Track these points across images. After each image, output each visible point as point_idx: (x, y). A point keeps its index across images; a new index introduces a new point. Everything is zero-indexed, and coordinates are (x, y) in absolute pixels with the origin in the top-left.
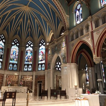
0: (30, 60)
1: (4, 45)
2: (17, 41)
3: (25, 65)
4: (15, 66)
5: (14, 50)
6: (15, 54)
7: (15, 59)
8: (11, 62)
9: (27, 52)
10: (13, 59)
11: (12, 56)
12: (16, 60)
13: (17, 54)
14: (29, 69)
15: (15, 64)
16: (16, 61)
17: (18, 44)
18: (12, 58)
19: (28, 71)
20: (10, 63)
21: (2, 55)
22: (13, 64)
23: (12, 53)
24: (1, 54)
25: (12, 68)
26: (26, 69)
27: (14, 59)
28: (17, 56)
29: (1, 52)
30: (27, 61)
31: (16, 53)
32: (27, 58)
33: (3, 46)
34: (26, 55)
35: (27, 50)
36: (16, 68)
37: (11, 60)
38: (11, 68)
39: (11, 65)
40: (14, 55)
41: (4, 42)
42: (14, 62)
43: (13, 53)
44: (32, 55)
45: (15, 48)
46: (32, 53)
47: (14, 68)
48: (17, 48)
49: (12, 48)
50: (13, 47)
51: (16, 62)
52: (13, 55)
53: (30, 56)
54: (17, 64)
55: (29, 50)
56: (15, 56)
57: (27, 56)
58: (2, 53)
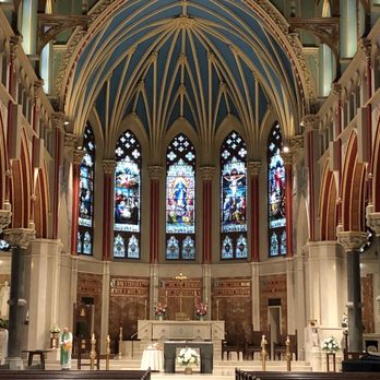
0: (240, 216)
1: (137, 172)
2: (186, 144)
3: (223, 235)
4: (188, 242)
5: (179, 180)
6: (181, 196)
7: (184, 218)
8: (171, 229)
9: (227, 184)
10: (178, 217)
11: (173, 207)
12: (188, 219)
13: (191, 194)
14: (238, 251)
15: (188, 235)
16: (191, 223)
17: (190, 156)
18: (172, 214)
19: (234, 259)
20: (168, 236)
21: (136, 209)
22: (181, 237)
23: (170, 193)
24: (133, 206)
25: (177, 251)
26: (228, 251)
27: (181, 217)
28: (191, 204)
29: (132, 200)
30: (228, 222)
31: (185, 194)
32: (228, 206)
33: (135, 176)
34: (224, 197)
35: (227, 175)
36: (192, 252)
37: (171, 222)
38: (173, 251)
39: (173, 242)
40: (180, 202)
41: (136, 161)
42: (182, 228)
43: (177, 194)
44: (244, 194)
45: (181, 174)
46: (244, 184)
47: (184, 252)
48: (188, 171)
49: (170, 173)
50: (172, 170)
51: (191, 229)
52: (176, 200)
53: (238, 201)
54: (193, 236)
55: (235, 173)
56: (185, 204)
57: (227, 200)
58: (136, 200)
